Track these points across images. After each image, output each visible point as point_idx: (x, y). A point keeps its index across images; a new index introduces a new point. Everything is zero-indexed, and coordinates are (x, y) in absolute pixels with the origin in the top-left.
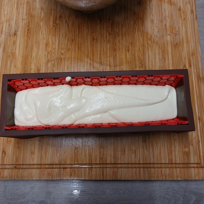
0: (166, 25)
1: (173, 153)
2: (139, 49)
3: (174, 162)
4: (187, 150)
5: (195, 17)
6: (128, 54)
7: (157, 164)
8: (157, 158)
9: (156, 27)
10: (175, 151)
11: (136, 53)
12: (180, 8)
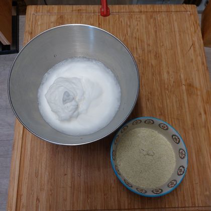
0: (180, 76)
1: (196, 196)
2: (158, 98)
3: (197, 205)
4: (208, 193)
5: (206, 68)
6: (148, 103)
7: (182, 207)
8: (181, 201)
9: (172, 78)
10: (197, 195)
11: (156, 102)
12: (192, 60)
